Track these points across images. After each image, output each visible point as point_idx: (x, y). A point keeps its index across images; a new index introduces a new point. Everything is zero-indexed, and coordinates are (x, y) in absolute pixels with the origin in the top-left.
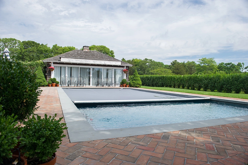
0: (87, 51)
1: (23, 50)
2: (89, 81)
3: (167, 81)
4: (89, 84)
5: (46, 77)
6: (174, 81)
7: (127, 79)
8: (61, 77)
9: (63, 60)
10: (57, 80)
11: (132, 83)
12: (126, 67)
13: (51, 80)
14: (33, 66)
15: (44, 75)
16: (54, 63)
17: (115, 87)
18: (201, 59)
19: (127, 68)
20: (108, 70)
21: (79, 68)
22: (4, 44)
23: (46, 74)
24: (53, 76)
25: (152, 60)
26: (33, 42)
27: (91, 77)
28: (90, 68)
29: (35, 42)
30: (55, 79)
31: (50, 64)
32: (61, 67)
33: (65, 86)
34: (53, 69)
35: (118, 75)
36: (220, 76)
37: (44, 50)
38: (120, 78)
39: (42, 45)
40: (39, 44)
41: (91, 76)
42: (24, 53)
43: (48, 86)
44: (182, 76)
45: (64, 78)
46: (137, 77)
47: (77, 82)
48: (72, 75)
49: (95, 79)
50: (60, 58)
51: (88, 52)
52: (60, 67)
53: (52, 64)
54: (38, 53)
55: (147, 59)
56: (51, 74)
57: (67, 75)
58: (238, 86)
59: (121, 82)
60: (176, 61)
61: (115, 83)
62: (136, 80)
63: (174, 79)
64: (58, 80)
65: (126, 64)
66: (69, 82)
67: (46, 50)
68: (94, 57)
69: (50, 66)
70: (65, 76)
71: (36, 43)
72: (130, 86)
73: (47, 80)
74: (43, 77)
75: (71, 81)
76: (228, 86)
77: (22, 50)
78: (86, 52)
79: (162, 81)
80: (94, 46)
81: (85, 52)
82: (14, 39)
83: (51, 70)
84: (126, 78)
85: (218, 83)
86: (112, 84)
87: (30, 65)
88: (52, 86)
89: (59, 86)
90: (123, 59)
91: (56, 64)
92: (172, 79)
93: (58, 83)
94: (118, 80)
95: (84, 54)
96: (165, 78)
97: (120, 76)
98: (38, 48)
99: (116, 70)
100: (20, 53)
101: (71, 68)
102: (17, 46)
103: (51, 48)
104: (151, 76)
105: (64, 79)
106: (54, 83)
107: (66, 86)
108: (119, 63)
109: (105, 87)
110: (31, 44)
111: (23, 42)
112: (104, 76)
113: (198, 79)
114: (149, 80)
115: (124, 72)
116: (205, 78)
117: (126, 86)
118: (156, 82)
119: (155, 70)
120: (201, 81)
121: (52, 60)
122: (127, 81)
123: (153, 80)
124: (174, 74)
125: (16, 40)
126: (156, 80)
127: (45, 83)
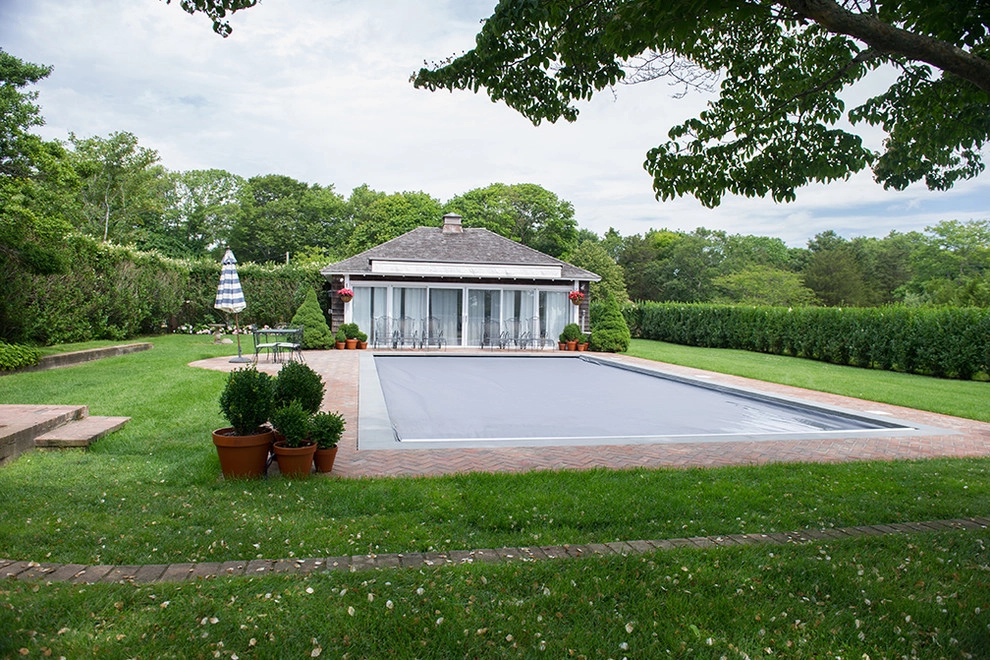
0: (453, 230)
1: (254, 211)
2: (459, 329)
3: (739, 327)
4: (460, 343)
5: (329, 322)
6: (761, 329)
7: (583, 325)
8: (372, 317)
9: (379, 268)
10: (360, 330)
11: (596, 339)
12: (581, 283)
13: (345, 329)
14: (288, 277)
15: (325, 313)
16: (353, 278)
17: (541, 351)
18: (934, 227)
19: (582, 288)
20: (518, 294)
21: (425, 289)
22: (192, 190)
23: (330, 311)
24: (349, 318)
25: (727, 235)
26: (286, 181)
27: (464, 319)
28: (460, 291)
29: (292, 178)
30: (354, 327)
31: (342, 280)
32: (373, 288)
33: (386, 347)
34: (349, 296)
35: (554, 311)
36: (906, 316)
37: (324, 208)
38: (559, 318)
39: (316, 188)
40: (306, 185)
41: (465, 314)
42: (254, 220)
43: (336, 346)
44: (790, 310)
45: (382, 322)
46: (614, 317)
47: (419, 334)
48: (407, 314)
49: (477, 325)
50: (370, 264)
51: (457, 234)
52: (370, 290)
53: (347, 280)
54: (301, 218)
55: (707, 229)
56: (343, 310)
57: (390, 314)
58: (960, 352)
59: (561, 332)
60: (830, 233)
61: (543, 333)
62: (611, 328)
63: (763, 319)
64: (364, 329)
65: (577, 275)
66: (395, 334)
69: (341, 286)
70: (385, 318)
71: (294, 184)
72: (592, 347)
73: (334, 330)
74: (321, 322)
75: (402, 331)
76: (930, 350)
77: (248, 211)
78: (452, 234)
79: (722, 328)
81: (447, 234)
82: (223, 174)
83: (345, 298)
84: (580, 321)
85: (900, 340)
86: (531, 341)
87: (282, 276)
88: (346, 348)
89: (368, 346)
90: (612, 230)
91: (358, 280)
92: (755, 321)
93: (364, 338)
94: (552, 328)
95: (444, 242)
96: (732, 317)
97: (560, 313)
98: (301, 202)
99: (548, 296)
100: (244, 222)
101: (403, 290)
103: (346, 200)
104: (690, 307)
105: (382, 327)
106: (352, 339)
107: (389, 349)
108: (554, 273)
109: (509, 350)
110: (277, 186)
111: (250, 180)
112: (505, 315)
113: (840, 322)
114: (681, 323)
115: (574, 300)
116: (860, 320)
117: (577, 349)
118: (705, 328)
119: (733, 278)
120: (847, 329)
121: (345, 268)
122: (583, 329)
123: (694, 321)
124: (810, 290)
125: (229, 175)
126: (705, 321)
127: (326, 337)
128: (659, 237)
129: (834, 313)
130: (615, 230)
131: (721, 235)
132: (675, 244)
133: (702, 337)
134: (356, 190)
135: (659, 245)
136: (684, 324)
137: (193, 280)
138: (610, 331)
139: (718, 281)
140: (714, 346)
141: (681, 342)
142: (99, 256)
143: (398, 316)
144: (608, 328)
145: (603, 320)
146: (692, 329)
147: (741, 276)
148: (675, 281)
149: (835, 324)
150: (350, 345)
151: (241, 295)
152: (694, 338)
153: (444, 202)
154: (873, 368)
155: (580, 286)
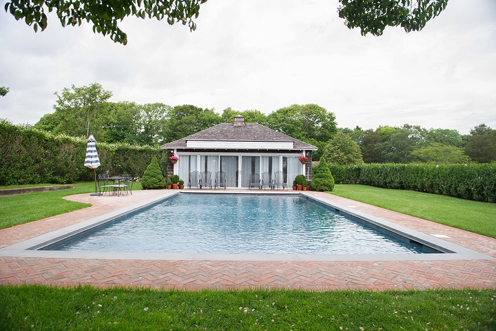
0: (239, 124)
1: (176, 122)
2: (237, 179)
3: (409, 177)
4: (237, 186)
6: (421, 178)
7: (308, 176)
8: (189, 172)
9: (191, 145)
10: (181, 179)
11: (313, 184)
12: (306, 151)
13: (173, 178)
16: (178, 150)
17: (283, 191)
19: (307, 154)
20: (270, 159)
21: (218, 156)
22: (147, 113)
24: (176, 172)
25: (421, 128)
26: (192, 107)
27: (239, 173)
28: (237, 157)
29: (195, 106)
30: (178, 177)
31: (172, 152)
32: (190, 156)
33: (195, 187)
34: (176, 160)
37: (209, 120)
38: (294, 171)
39: (207, 110)
40: (202, 109)
41: (240, 169)
42: (176, 126)
43: (166, 187)
44: (438, 166)
46: (324, 170)
48: (208, 170)
50: (186, 142)
51: (241, 126)
52: (188, 157)
53: (175, 152)
55: (410, 125)
56: (173, 168)
57: (199, 170)
60: (484, 125)
61: (285, 181)
62: (322, 177)
63: (423, 172)
64: (183, 178)
65: (304, 147)
67: (213, 118)
68: (249, 135)
69: (172, 155)
70: (196, 172)
71: (196, 108)
72: (311, 189)
73: (168, 178)
74: (159, 174)
75: (205, 179)
77: (173, 122)
78: (238, 127)
79: (400, 178)
80: (296, 106)
81: (236, 126)
82: (162, 105)
83: (174, 161)
84: (306, 174)
86: (278, 185)
88: (171, 188)
89: (184, 187)
91: (181, 151)
92: (418, 173)
93: (183, 183)
94: (290, 177)
95: (233, 131)
96: (405, 171)
97: (295, 169)
98: (198, 117)
99: (288, 159)
100: (171, 128)
101: (206, 157)
102: (166, 116)
103: (220, 115)
106: (175, 184)
107: (197, 189)
108: (289, 146)
109: (265, 190)
110: (187, 110)
111: (175, 108)
112: (263, 170)
113: (466, 172)
114: (379, 175)
115: (302, 161)
116: (478, 171)
117: (302, 190)
118: (391, 178)
119: (423, 150)
120: (470, 178)
121: (174, 145)
122: (308, 178)
123: (386, 173)
124: (468, 156)
125: (164, 105)
126: (391, 173)
127: (161, 183)
128: (383, 130)
129: (463, 167)
130: (359, 127)
131: (418, 128)
132: (392, 133)
133: (390, 183)
134: (225, 111)
135: (383, 134)
136: (380, 176)
137: (118, 154)
138: (322, 179)
139: (415, 153)
140: (397, 188)
141: (379, 186)
142: (46, 140)
143: (204, 170)
144: (320, 177)
145: (318, 173)
146: (385, 178)
147: (427, 150)
148: (391, 153)
149: (463, 174)
150: (174, 187)
151: (98, 159)
152: (386, 183)
153: (267, 115)
154: (487, 202)
155: (306, 153)
